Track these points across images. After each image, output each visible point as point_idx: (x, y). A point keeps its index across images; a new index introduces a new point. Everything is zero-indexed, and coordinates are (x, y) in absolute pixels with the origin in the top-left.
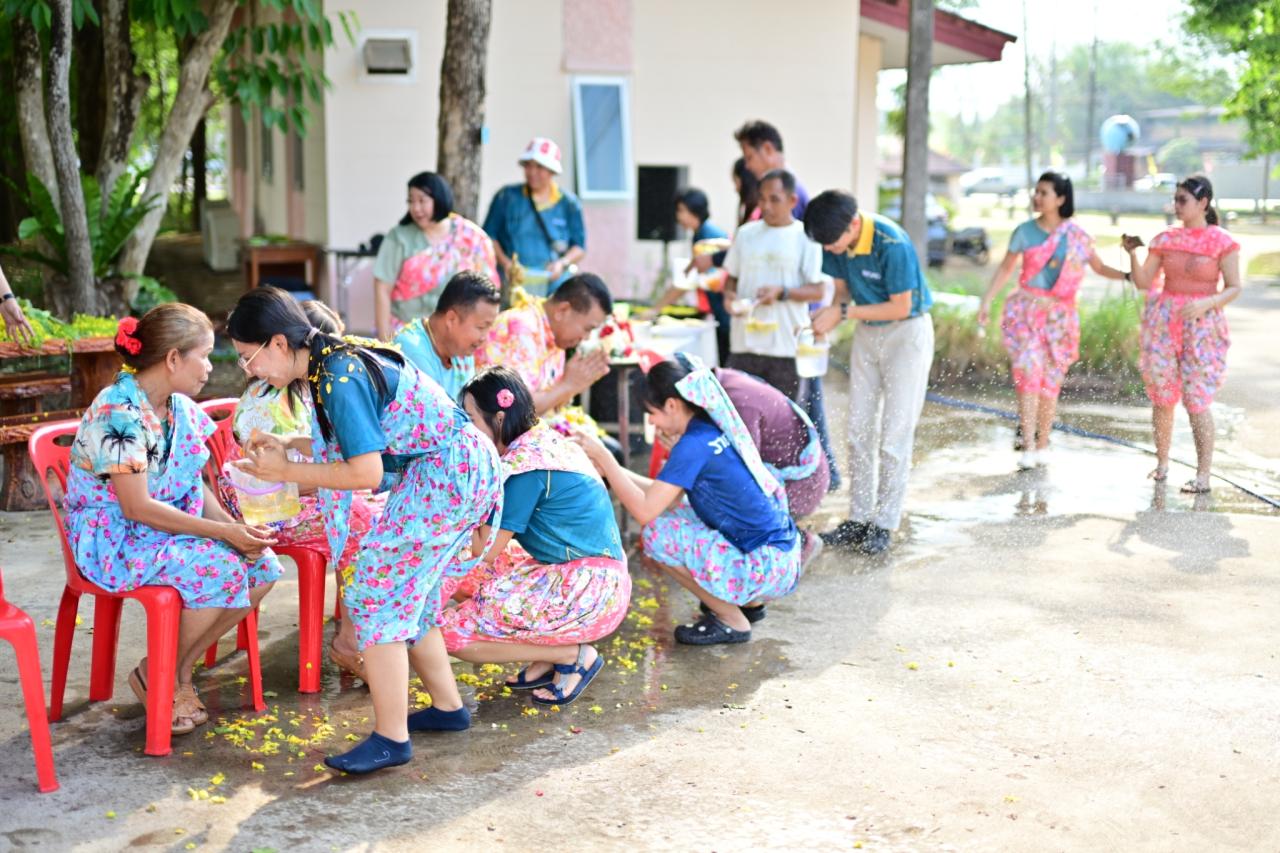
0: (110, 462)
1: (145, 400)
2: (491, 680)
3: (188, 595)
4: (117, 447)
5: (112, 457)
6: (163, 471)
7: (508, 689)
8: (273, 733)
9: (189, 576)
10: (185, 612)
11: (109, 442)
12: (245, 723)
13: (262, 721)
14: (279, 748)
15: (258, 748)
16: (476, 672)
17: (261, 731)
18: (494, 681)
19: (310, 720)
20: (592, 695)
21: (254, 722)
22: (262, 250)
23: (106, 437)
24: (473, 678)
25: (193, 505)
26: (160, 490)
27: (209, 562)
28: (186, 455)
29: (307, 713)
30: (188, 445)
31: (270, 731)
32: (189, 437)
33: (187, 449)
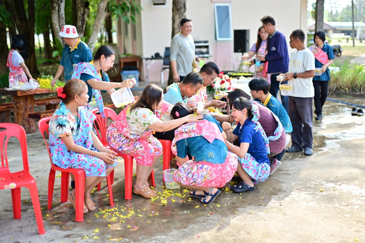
0: (60, 134)
1: (69, 112)
2: (185, 195)
3: (87, 173)
4: (61, 129)
5: (60, 132)
6: (78, 134)
7: (190, 199)
8: (116, 214)
9: (87, 167)
10: (86, 178)
11: (58, 127)
12: (107, 210)
13: (113, 210)
14: (117, 219)
15: (110, 219)
16: (181, 193)
17: (112, 213)
18: (186, 196)
19: (128, 209)
20: (217, 201)
21: (110, 210)
22: (124, 58)
23: (57, 126)
24: (180, 194)
25: (88, 144)
26: (77, 140)
27: (93, 162)
28: (85, 127)
29: (127, 207)
30: (85, 124)
31: (115, 213)
32: (85, 122)
33: (85, 126)
